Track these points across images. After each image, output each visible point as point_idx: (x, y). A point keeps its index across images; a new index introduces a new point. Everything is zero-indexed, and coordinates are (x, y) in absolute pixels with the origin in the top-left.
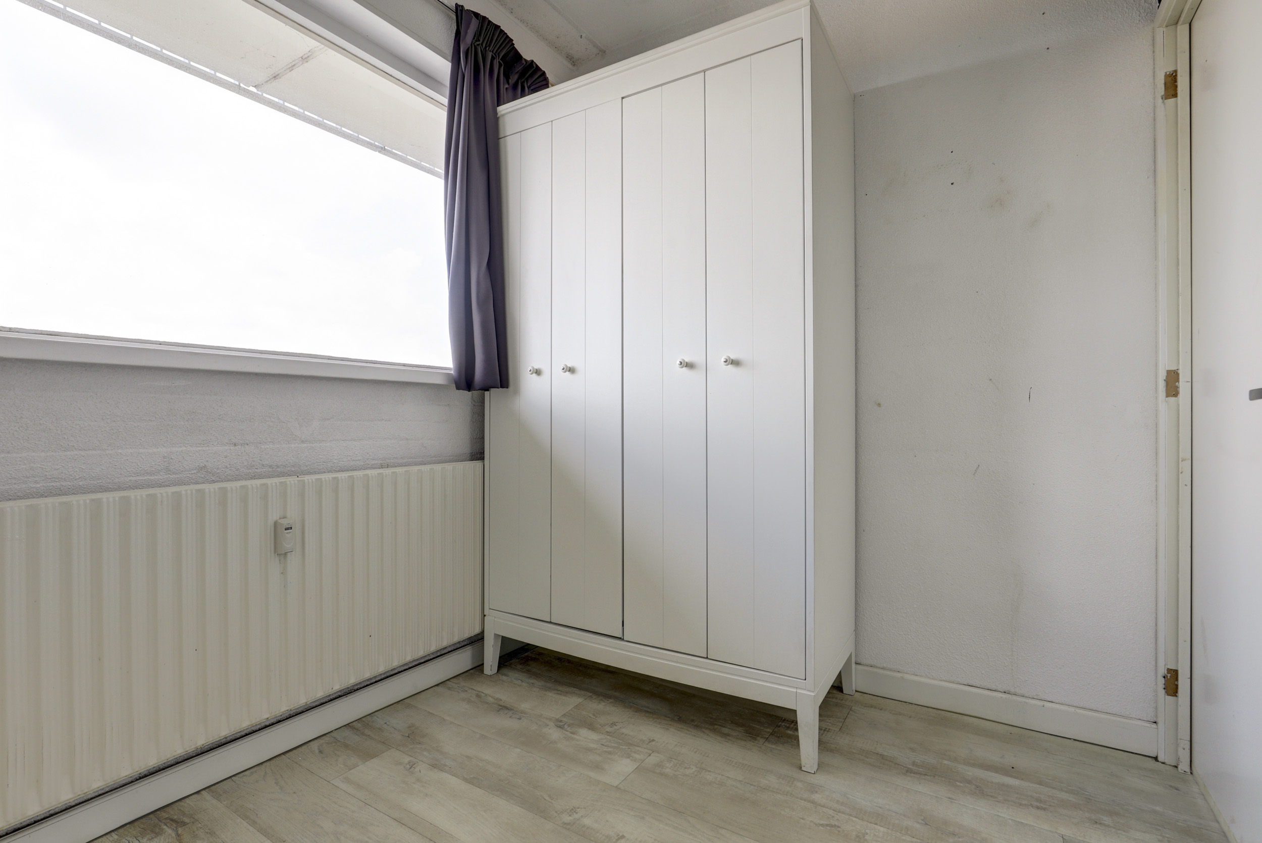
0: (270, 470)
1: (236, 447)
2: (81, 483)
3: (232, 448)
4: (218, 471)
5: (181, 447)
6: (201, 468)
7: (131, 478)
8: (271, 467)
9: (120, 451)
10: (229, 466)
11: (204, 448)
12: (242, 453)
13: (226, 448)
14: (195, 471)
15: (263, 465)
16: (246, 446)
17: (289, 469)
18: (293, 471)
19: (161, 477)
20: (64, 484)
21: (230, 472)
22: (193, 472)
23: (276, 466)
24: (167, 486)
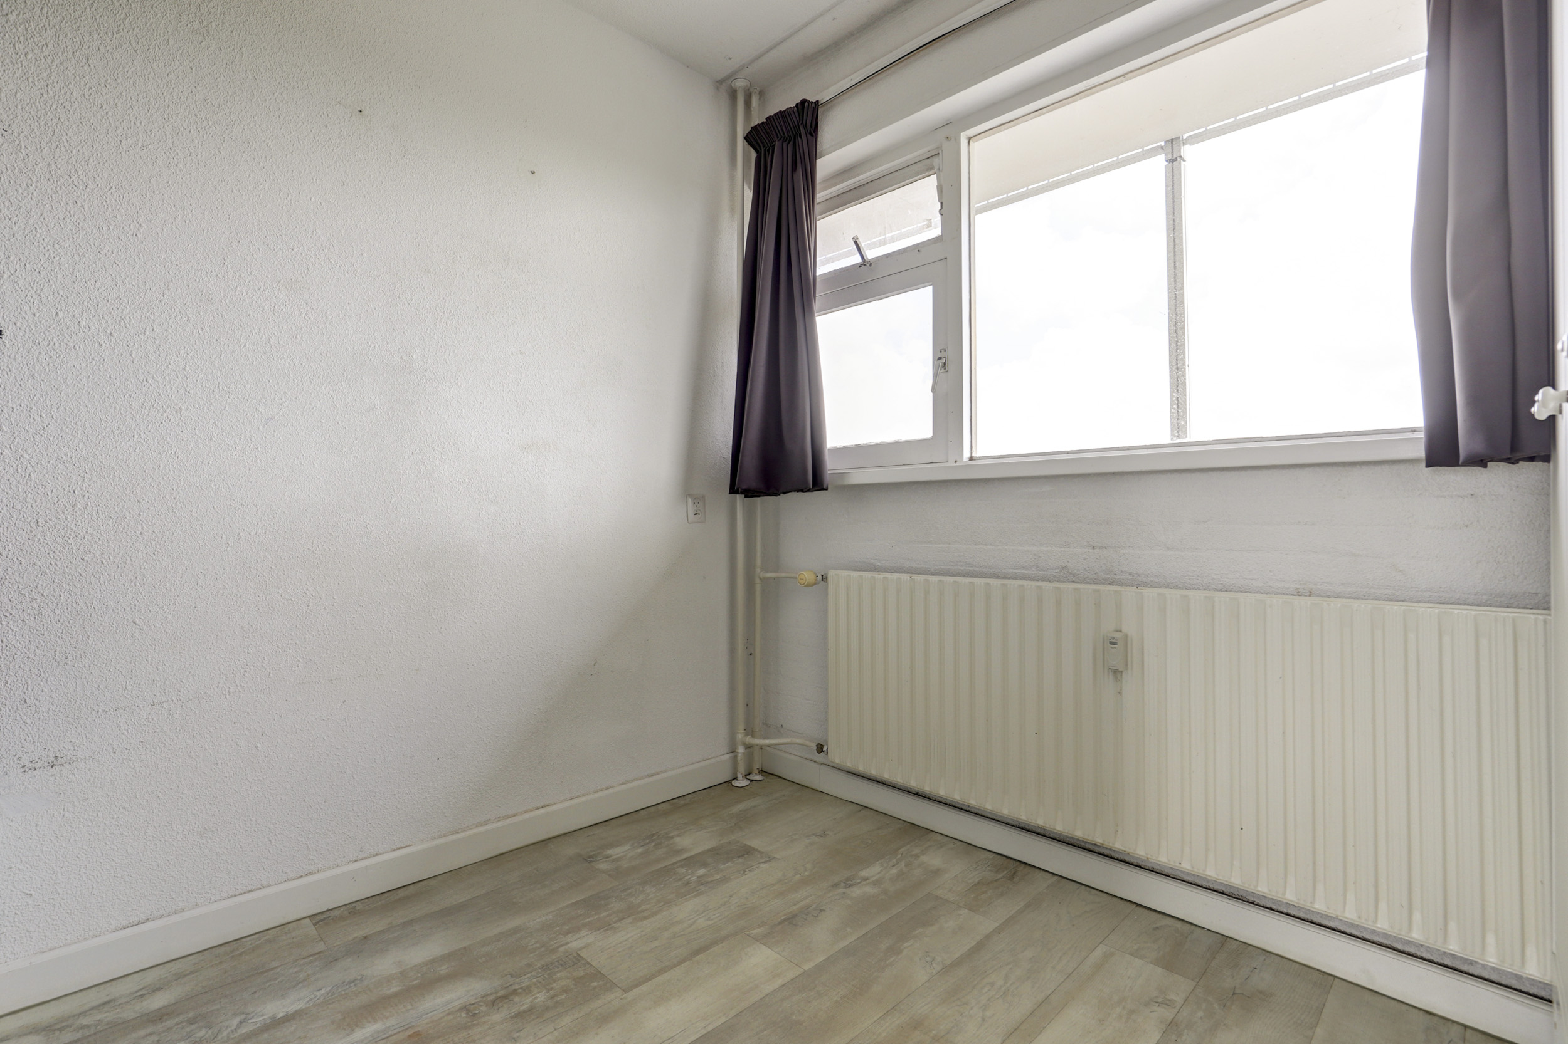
0: (1130, 578)
1: (1095, 551)
2: (983, 570)
3: (1091, 551)
4: (1078, 573)
5: (1047, 547)
6: (1065, 567)
7: (1012, 570)
8: (1130, 574)
9: (1006, 547)
10: (1088, 569)
11: (1066, 549)
12: (1100, 556)
13: (1086, 550)
14: (1058, 570)
15: (1122, 571)
16: (1105, 550)
17: (1152, 579)
18: (1156, 582)
19: (1033, 572)
20: (976, 569)
21: (1089, 574)
22: (1056, 571)
23: (1136, 574)
24: (1037, 580)
